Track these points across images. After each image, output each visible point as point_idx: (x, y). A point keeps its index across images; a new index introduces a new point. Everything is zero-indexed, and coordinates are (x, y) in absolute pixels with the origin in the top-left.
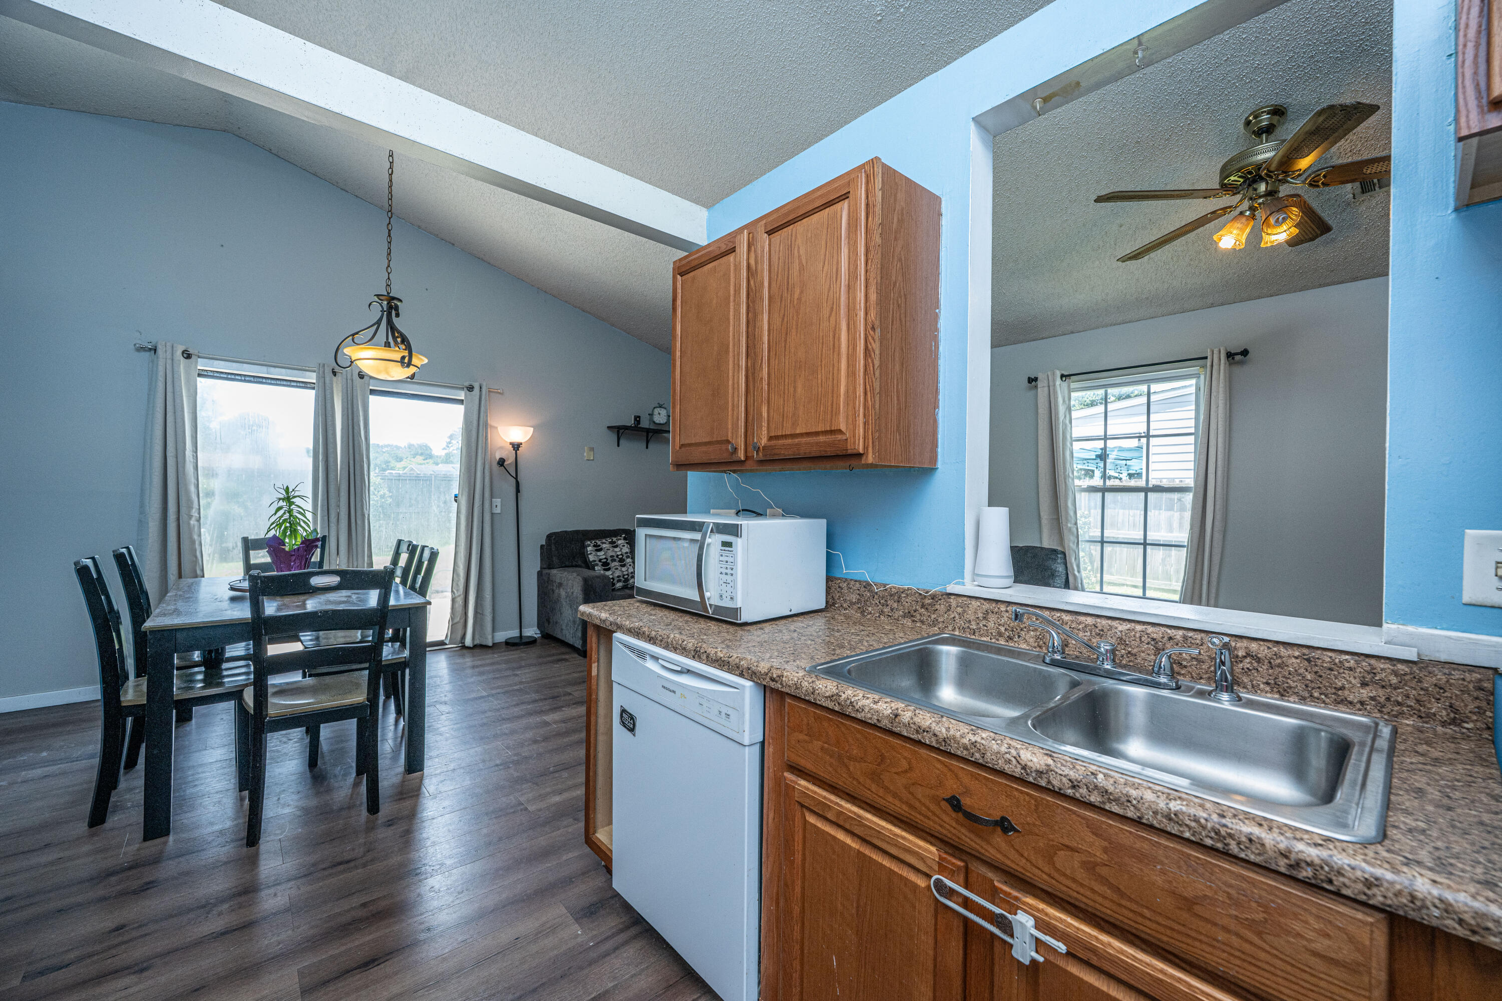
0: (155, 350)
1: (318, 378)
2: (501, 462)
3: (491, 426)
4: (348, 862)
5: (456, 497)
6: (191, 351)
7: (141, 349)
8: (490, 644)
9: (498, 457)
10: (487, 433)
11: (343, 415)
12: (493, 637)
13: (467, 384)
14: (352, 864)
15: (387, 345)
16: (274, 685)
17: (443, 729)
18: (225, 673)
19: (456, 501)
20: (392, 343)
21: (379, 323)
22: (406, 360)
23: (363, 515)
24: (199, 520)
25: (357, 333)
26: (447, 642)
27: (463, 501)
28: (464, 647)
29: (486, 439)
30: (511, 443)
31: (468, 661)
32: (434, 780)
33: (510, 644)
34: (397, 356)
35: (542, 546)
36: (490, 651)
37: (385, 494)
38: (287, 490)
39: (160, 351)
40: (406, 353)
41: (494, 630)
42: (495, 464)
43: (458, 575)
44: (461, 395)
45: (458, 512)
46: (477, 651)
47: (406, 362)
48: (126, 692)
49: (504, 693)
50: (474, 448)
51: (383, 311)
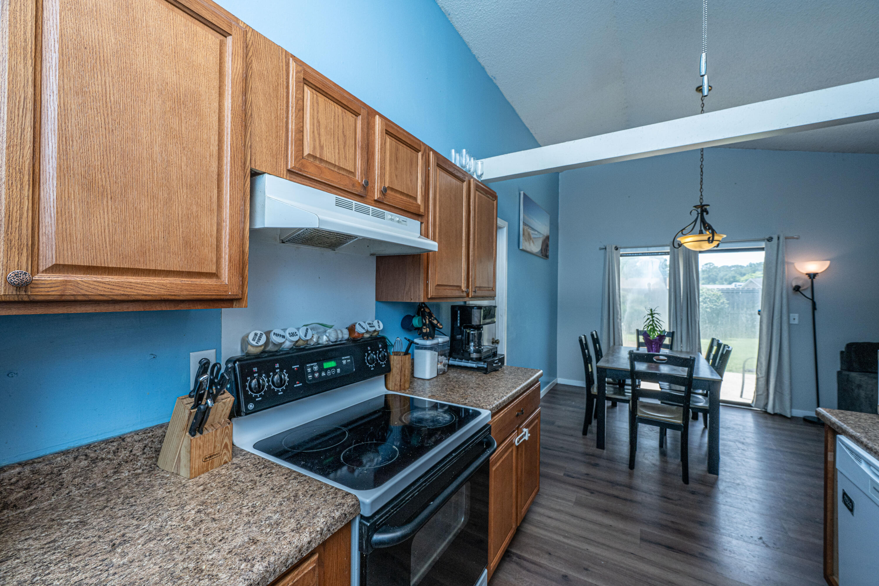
0: (606, 248)
1: (671, 249)
2: (797, 289)
3: (788, 263)
4: (669, 499)
5: (759, 311)
6: (618, 246)
7: (601, 249)
8: (789, 416)
9: (794, 284)
10: (784, 269)
11: (684, 267)
12: (791, 412)
13: (767, 237)
14: (671, 501)
15: (701, 232)
16: (642, 402)
17: (737, 458)
18: (626, 391)
19: (759, 314)
20: (704, 231)
21: (696, 221)
22: (711, 239)
23: (695, 321)
24: (621, 320)
25: (684, 229)
26: (753, 405)
27: (765, 315)
28: (766, 412)
29: (783, 272)
30: (807, 274)
31: (770, 423)
32: (724, 484)
33: (806, 420)
34: (706, 238)
35: (842, 353)
36: (789, 421)
37: (724, 302)
38: (651, 310)
39: (607, 249)
40: (711, 235)
41: (791, 407)
42: (791, 290)
43: (761, 364)
44: (763, 245)
45: (761, 322)
46: (776, 418)
47: (710, 241)
48: (593, 388)
49: (790, 453)
50: (773, 280)
51: (698, 214)
